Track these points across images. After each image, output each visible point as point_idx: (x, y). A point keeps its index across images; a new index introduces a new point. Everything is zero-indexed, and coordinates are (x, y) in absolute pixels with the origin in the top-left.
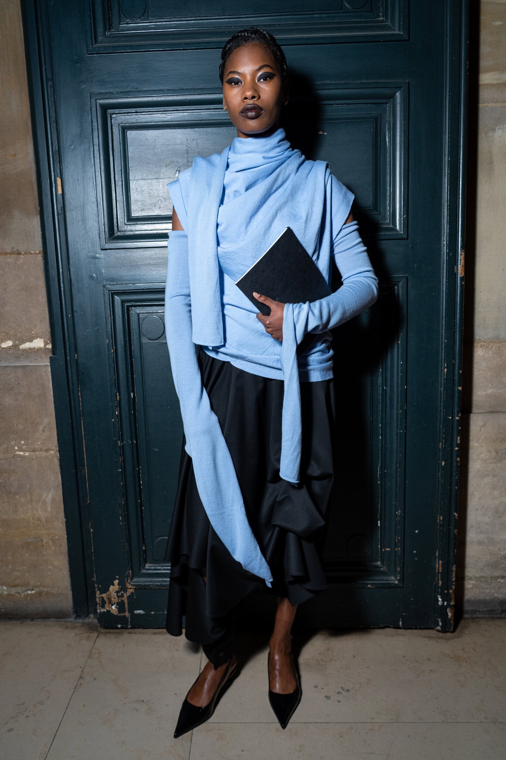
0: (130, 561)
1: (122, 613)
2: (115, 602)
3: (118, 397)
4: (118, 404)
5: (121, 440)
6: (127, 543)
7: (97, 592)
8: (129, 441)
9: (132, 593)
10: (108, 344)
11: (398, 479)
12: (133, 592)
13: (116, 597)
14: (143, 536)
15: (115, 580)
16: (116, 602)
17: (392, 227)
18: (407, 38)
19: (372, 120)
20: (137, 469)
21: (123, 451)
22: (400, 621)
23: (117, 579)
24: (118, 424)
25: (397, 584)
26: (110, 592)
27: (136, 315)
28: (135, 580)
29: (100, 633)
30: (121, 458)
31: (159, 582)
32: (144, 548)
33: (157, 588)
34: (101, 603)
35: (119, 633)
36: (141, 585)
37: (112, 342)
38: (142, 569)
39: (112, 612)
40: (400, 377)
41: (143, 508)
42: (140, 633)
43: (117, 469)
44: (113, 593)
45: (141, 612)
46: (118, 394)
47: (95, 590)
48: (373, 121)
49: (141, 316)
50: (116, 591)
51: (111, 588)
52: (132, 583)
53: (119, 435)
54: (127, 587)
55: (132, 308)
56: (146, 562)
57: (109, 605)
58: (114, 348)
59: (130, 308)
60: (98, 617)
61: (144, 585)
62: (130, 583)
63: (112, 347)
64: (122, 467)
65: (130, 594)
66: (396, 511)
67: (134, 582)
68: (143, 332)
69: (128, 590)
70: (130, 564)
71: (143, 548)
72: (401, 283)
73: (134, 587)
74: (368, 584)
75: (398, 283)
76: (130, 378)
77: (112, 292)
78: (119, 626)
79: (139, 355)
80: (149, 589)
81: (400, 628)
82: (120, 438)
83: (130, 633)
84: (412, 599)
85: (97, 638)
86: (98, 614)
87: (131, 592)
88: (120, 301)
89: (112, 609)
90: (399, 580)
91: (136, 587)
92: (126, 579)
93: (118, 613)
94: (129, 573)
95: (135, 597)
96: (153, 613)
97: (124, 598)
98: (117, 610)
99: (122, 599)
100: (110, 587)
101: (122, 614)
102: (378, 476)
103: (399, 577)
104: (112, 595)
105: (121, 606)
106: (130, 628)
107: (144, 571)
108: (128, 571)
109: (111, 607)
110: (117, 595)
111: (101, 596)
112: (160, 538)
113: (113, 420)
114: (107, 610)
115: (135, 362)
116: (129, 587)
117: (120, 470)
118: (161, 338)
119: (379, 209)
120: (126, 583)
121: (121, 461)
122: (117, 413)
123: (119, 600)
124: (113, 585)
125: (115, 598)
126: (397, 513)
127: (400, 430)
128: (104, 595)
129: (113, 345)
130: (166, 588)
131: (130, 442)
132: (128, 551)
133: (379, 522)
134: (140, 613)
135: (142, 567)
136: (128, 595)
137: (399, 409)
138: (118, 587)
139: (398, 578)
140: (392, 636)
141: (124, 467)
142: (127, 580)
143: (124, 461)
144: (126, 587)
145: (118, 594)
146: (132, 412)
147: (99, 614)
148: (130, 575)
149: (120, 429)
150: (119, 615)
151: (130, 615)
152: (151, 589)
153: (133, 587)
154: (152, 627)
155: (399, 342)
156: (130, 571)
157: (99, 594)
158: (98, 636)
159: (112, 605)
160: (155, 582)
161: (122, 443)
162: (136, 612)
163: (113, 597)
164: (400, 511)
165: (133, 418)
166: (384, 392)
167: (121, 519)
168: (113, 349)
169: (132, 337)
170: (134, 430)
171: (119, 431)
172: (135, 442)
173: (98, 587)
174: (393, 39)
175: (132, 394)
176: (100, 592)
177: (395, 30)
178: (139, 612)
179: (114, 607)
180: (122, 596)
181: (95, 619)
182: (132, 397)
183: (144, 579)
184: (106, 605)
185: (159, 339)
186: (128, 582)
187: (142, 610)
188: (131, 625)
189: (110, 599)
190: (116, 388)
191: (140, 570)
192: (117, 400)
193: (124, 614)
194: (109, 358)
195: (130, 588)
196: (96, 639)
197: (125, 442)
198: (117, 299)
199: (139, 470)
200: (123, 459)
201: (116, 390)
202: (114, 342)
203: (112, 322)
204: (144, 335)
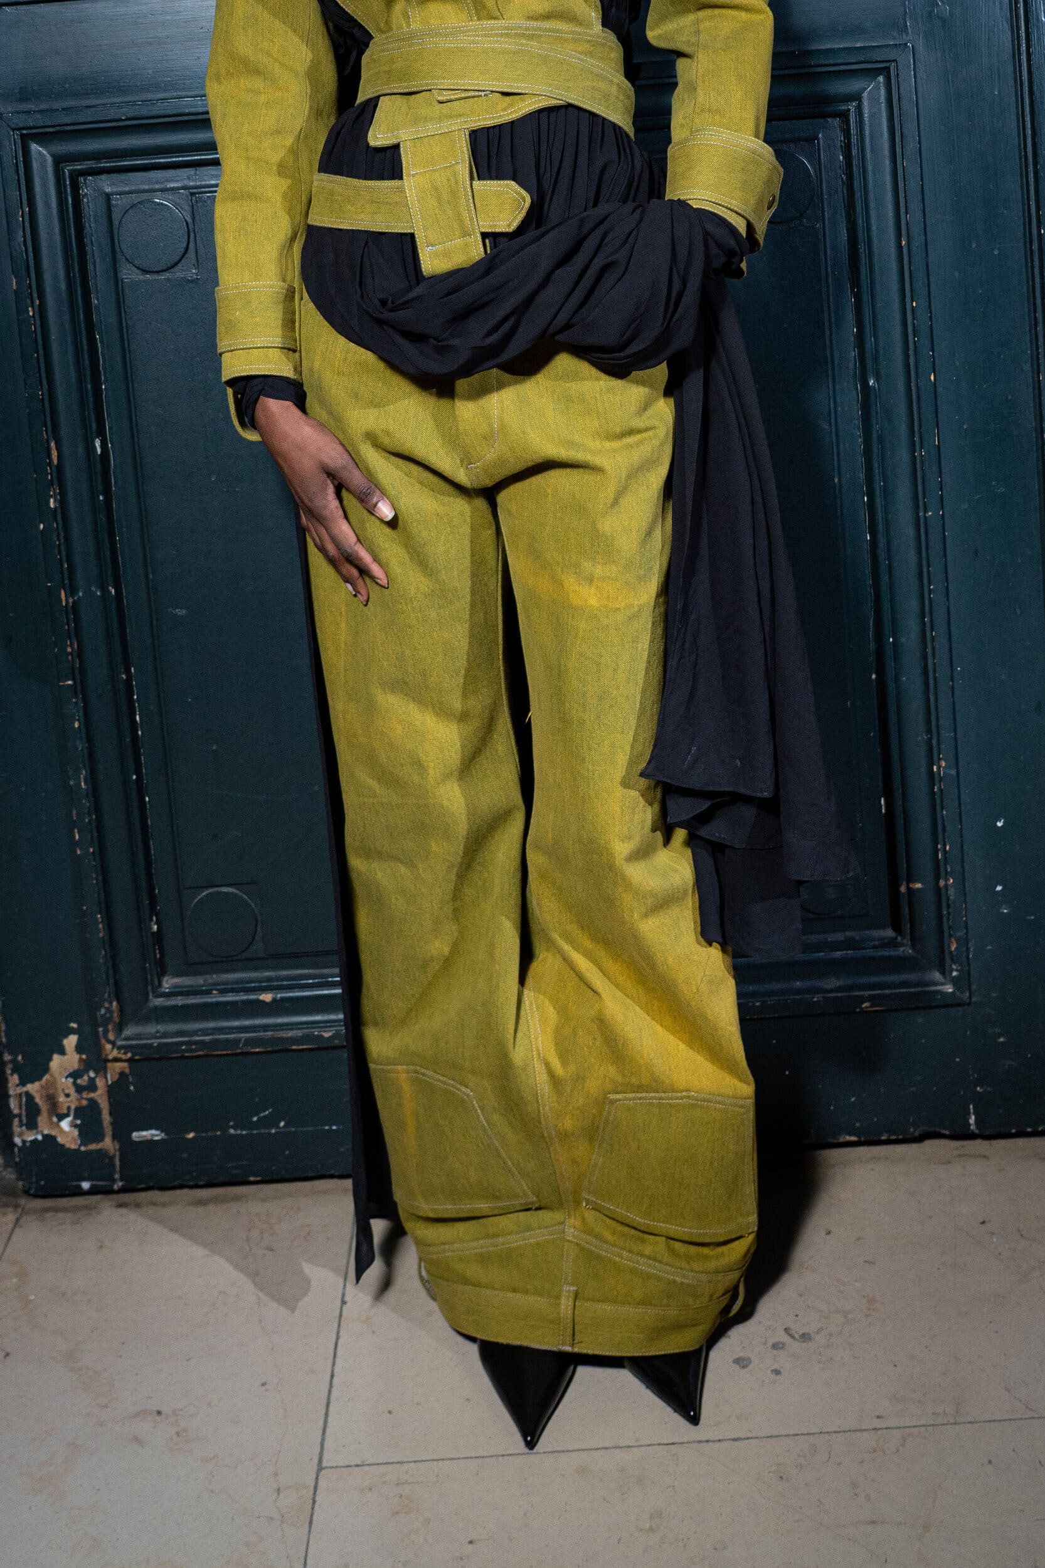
0: (111, 972)
1: (92, 1142)
2: (69, 1108)
3: (55, 455)
4: (55, 475)
5: (67, 586)
6: (100, 913)
7: (9, 1077)
8: (93, 589)
9: (122, 1074)
10: (16, 292)
12: (127, 1071)
13: (72, 1090)
14: (151, 889)
15: (66, 1036)
16: (73, 1107)
20: (124, 676)
21: (76, 620)
22: (969, 1113)
23: (73, 1031)
24: (59, 540)
25: (952, 993)
26: (52, 1076)
27: (102, 200)
28: (129, 1031)
29: (25, 1212)
30: (71, 646)
31: (205, 1032)
32: (156, 927)
33: (201, 1053)
34: (24, 1113)
35: (86, 1207)
36: (151, 1045)
37: (30, 286)
38: (151, 997)
39: (59, 1139)
41: (147, 799)
42: (154, 1204)
43: (59, 679)
44: (64, 1080)
45: (153, 1135)
46: (53, 445)
47: (4, 1072)
49: (116, 200)
50: (71, 1071)
51: (56, 1061)
52: (119, 1043)
53: (62, 573)
54: (107, 1055)
55: (85, 180)
56: (162, 973)
57: (50, 1119)
58: (37, 302)
59: (81, 179)
60: (17, 1160)
61: (159, 1044)
62: (113, 1043)
63: (29, 302)
64: (77, 672)
65: (117, 1077)
66: (932, 764)
67: (126, 1039)
68: (125, 251)
69: (109, 1065)
70: (112, 981)
71: (151, 928)
73: (129, 1055)
74: (863, 999)
76: (90, 393)
77: (24, 132)
78: (86, 1185)
79: (113, 320)
80: (177, 1058)
81: (972, 1137)
82: (66, 581)
83: (120, 1206)
84: (1002, 1040)
85: (15, 1227)
86: (16, 1150)
87: (118, 1070)
88: (49, 159)
89: (61, 1130)
90: (955, 982)
91: (133, 1056)
92: (101, 1029)
93: (79, 1142)
94: (108, 1010)
95: (132, 1088)
96: (191, 1135)
97: (99, 1092)
98: (76, 1132)
99: (92, 1095)
100: (50, 1059)
101: (93, 1147)
102: (871, 658)
103: (957, 970)
104: (59, 1087)
105: (87, 1119)
106: (120, 1191)
107: (159, 1002)
108: (107, 1005)
109: (58, 1126)
110: (74, 1083)
111: (25, 1089)
112: (207, 892)
113: (41, 526)
114: (44, 1136)
115: (102, 342)
116: (110, 1057)
117: (70, 682)
118: (180, 266)
120: (103, 1041)
121: (71, 654)
122: (52, 504)
123: (82, 1098)
124: (62, 1052)
125: (67, 1095)
126: (935, 769)
128: (33, 1088)
129: (31, 293)
130: (229, 1052)
131: (99, 593)
132: (104, 941)
133: (882, 800)
134: (149, 1138)
135: (150, 988)
136: (110, 1083)
138: (77, 1057)
139: (955, 974)
140: (949, 1162)
141: (82, 669)
142: (106, 1032)
143: (80, 653)
144: (104, 1056)
145: (79, 1081)
146: (101, 498)
147: (20, 1149)
148: (115, 1015)
149: (64, 554)
150: (83, 1148)
151: (117, 1147)
152: (183, 1057)
153: (125, 1053)
154: (191, 1183)
156: (115, 1004)
157: (18, 1085)
158: (18, 1220)
159: (61, 1117)
160: (195, 1033)
161: (73, 596)
162: (136, 1136)
163: (63, 1090)
164: (943, 763)
165: (103, 518)
167: (76, 833)
168: (32, 306)
169: (90, 267)
170: (108, 553)
171: (61, 559)
172: (113, 591)
173: (11, 1061)
175: (98, 443)
176: (20, 1078)
178: (146, 1134)
179: (65, 1125)
180: (92, 1087)
181: (9, 1170)
182: (99, 451)
183: (159, 1027)
184: (42, 1120)
185: (176, 269)
186: (109, 1042)
187: (156, 1129)
188: (121, 1180)
189: (51, 1100)
190: (46, 427)
191: (147, 999)
192: (50, 463)
193: (99, 1146)
194: (20, 334)
195: (116, 1060)
196: (12, 1231)
197: (81, 594)
198: (40, 153)
199: (129, 681)
200: (78, 645)
201: (47, 433)
202: (34, 286)
203: (27, 225)
204: (127, 259)
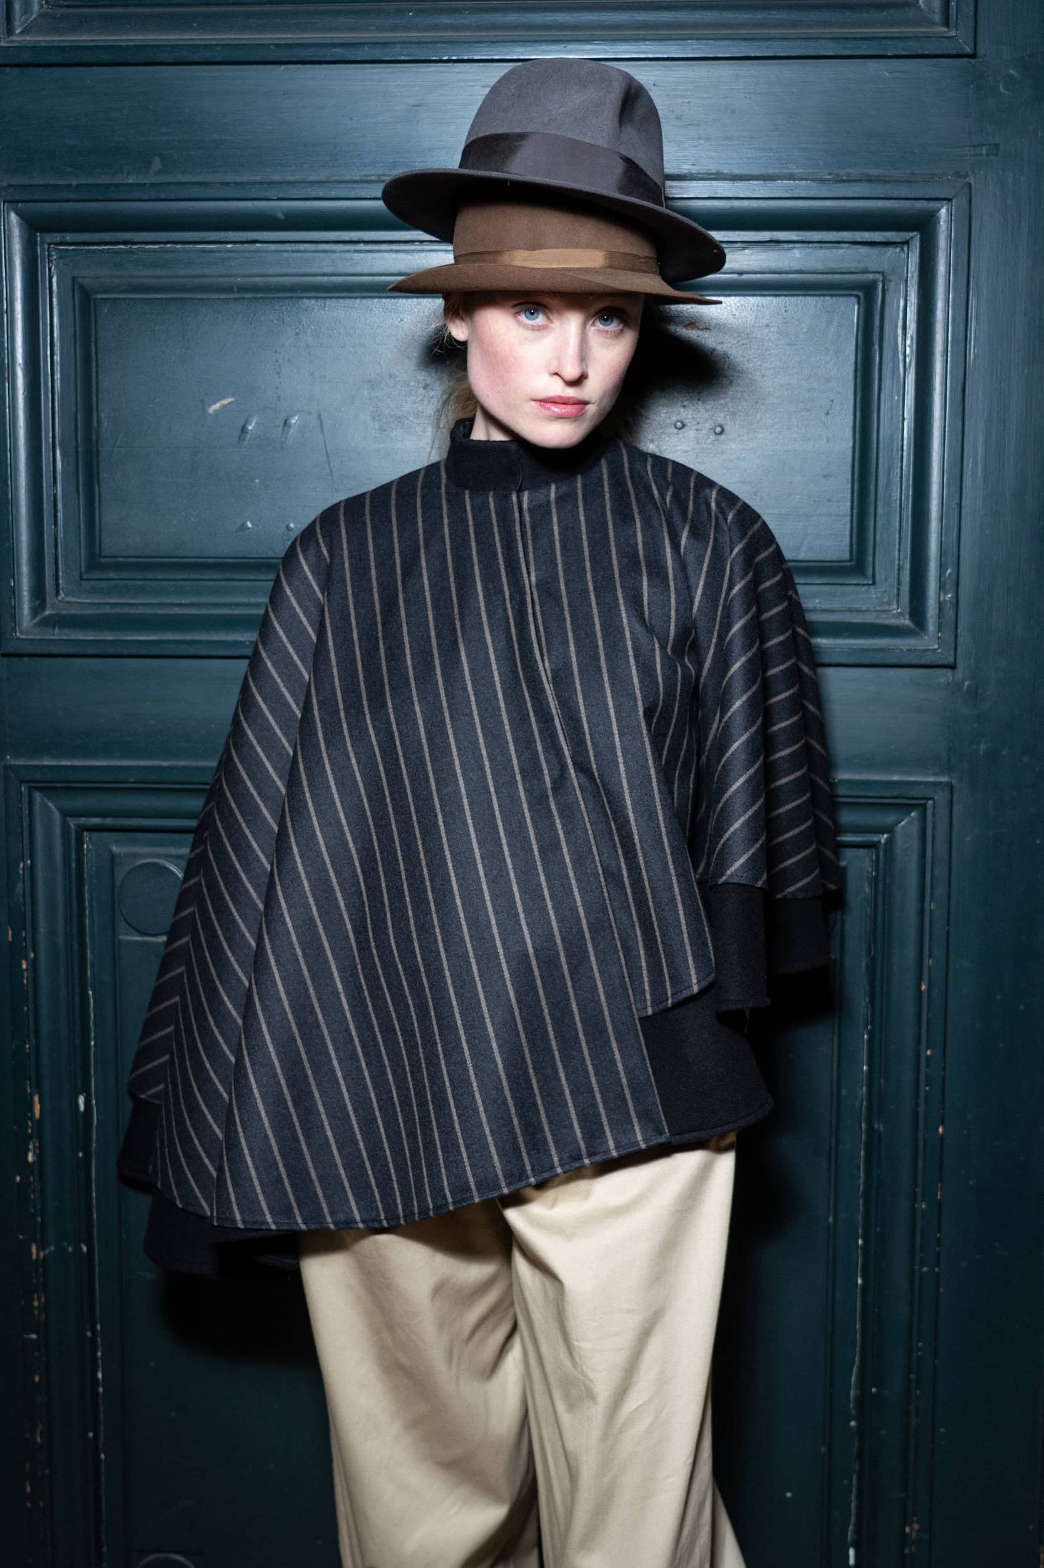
3: (37, 1108)
4: (35, 1129)
5: (40, 1241)
8: (65, 1244)
10: (11, 943)
11: (914, 1421)
14: (99, 1545)
17: (908, 626)
18: (968, 50)
19: (856, 293)
20: (89, 1334)
21: (45, 1275)
24: (35, 1192)
27: (105, 860)
30: (39, 1299)
37: (25, 939)
40: (922, 1095)
41: (103, 1456)
43: (25, 1331)
46: (36, 1099)
48: (858, 297)
49: (119, 861)
53: (34, 1227)
55: (90, 836)
58: (32, 954)
59: (87, 835)
63: (23, 955)
64: (41, 1327)
66: (905, 1522)
68: (124, 909)
72: (930, 802)
75: (923, 802)
76: (78, 1048)
77: (32, 785)
79: (107, 978)
82: (38, 1236)
88: (57, 815)
102: (851, 1405)
112: (151, 1557)
113: (18, 1179)
115: (94, 1001)
117: (34, 1336)
119: (871, 569)
121: (38, 1308)
122: (30, 1157)
126: (907, 1530)
127: (922, 1266)
129: (26, 947)
131: (70, 1249)
133: (852, 1552)
137: (919, 1198)
141: (47, 1321)
143: (47, 1308)
146: (81, 1154)
149: (39, 1207)
155: (923, 987)
161: (44, 1249)
164: (916, 1527)
165: (81, 1175)
166: (873, 1142)
167: (28, 1489)
168: (26, 959)
169: (88, 923)
170: (83, 1209)
171: (35, 1211)
172: (85, 1249)
174: (926, 53)
175: (81, 1100)
177: (932, 23)
182: (82, 1108)
190: (30, 1079)
192: (32, 1118)
194: (12, 988)
197: (52, 1249)
198: (46, 806)
199: (93, 1339)
200: (45, 1299)
201: (31, 1087)
202: (29, 940)
203: (27, 876)
204: (126, 920)
